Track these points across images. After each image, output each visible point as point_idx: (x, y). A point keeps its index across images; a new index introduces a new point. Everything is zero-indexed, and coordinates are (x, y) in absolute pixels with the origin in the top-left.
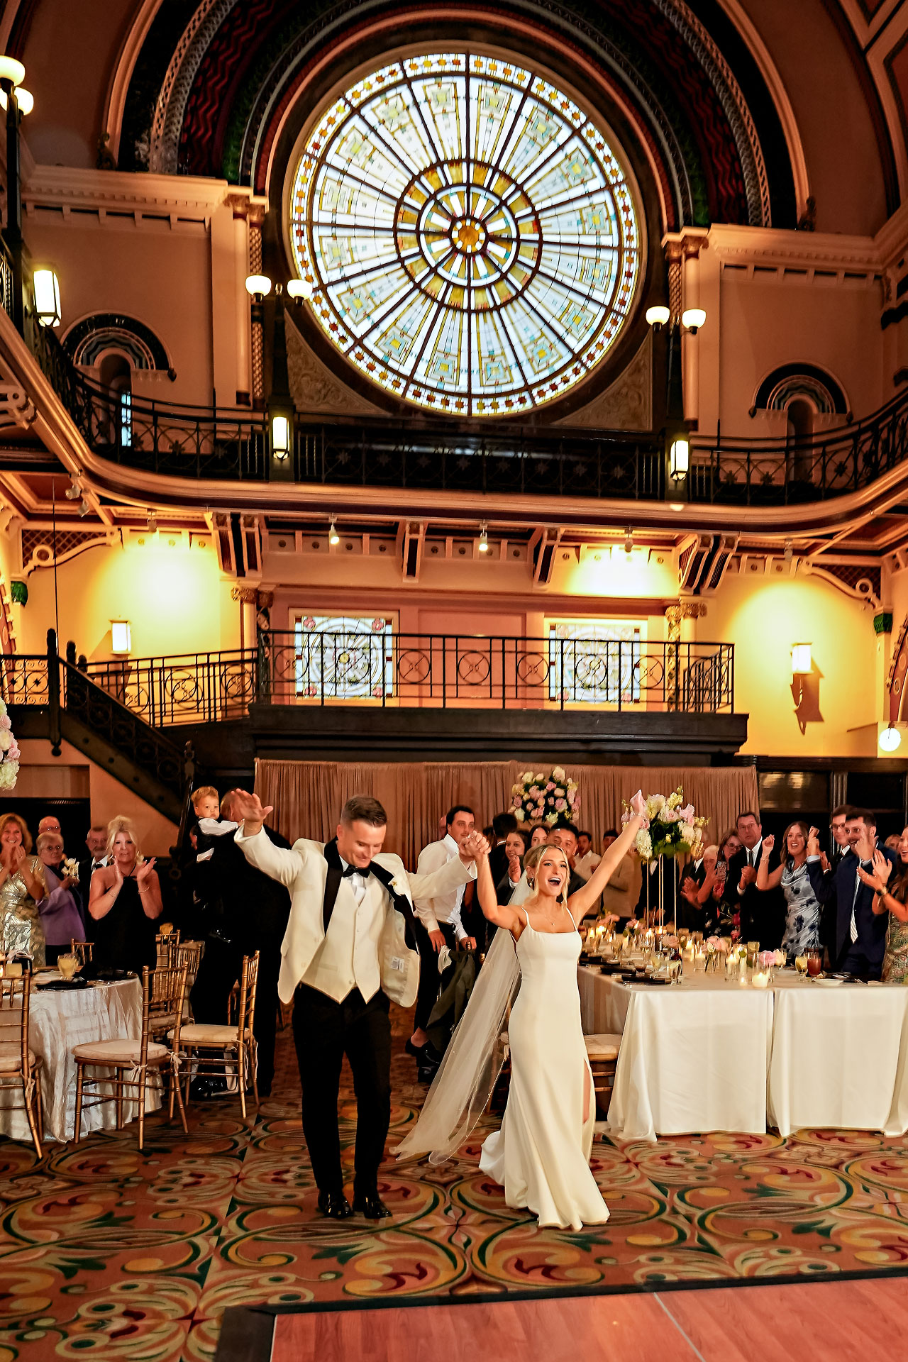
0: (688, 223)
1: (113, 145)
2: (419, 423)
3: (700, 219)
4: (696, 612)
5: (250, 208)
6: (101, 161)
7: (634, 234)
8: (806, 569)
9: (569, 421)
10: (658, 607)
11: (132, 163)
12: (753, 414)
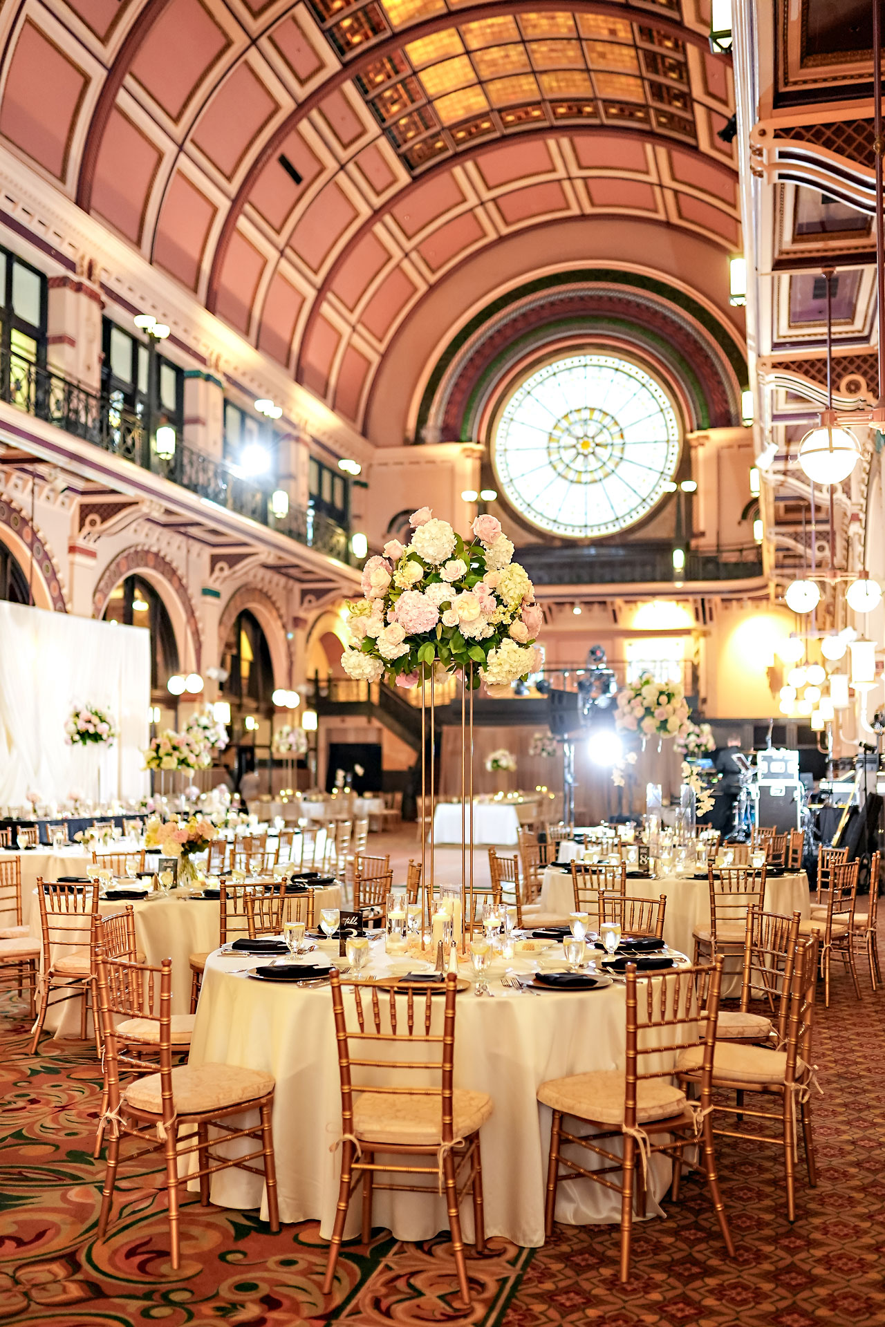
0: (699, 428)
1: (411, 434)
2: (558, 543)
3: (706, 426)
4: (705, 634)
5: (473, 451)
6: (406, 443)
7: (676, 433)
8: (771, 607)
9: (639, 535)
10: (687, 632)
11: (418, 440)
12: (739, 523)
